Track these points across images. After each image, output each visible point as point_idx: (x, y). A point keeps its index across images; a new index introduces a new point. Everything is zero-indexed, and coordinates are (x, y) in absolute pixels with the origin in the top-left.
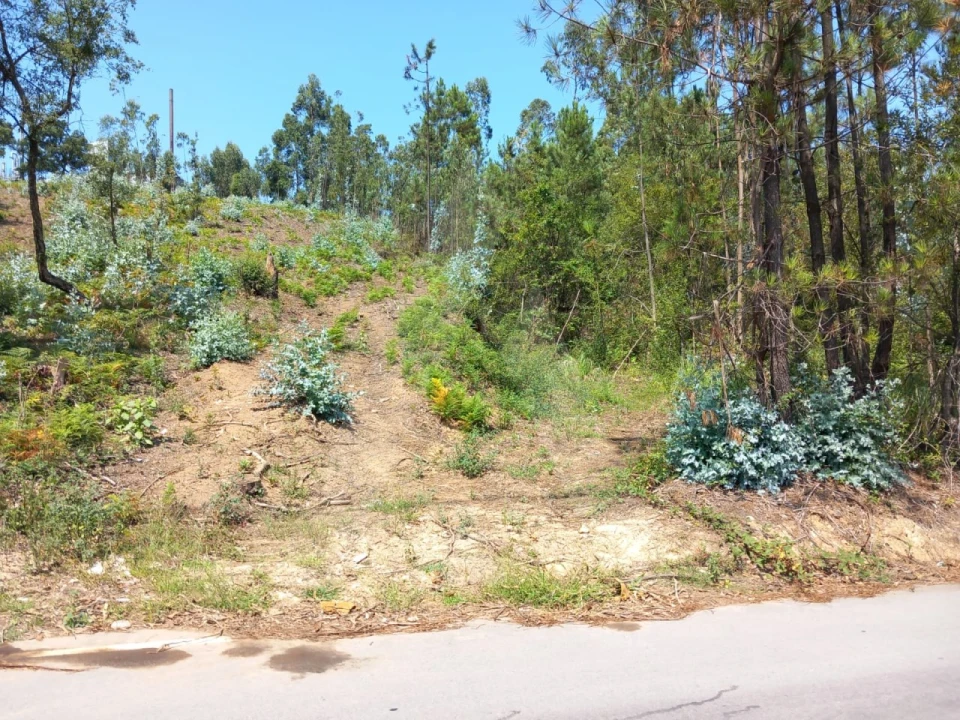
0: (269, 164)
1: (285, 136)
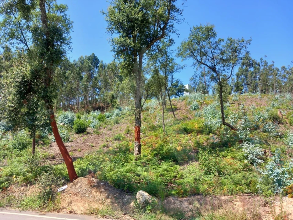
0: (236, 83)
1: (240, 73)
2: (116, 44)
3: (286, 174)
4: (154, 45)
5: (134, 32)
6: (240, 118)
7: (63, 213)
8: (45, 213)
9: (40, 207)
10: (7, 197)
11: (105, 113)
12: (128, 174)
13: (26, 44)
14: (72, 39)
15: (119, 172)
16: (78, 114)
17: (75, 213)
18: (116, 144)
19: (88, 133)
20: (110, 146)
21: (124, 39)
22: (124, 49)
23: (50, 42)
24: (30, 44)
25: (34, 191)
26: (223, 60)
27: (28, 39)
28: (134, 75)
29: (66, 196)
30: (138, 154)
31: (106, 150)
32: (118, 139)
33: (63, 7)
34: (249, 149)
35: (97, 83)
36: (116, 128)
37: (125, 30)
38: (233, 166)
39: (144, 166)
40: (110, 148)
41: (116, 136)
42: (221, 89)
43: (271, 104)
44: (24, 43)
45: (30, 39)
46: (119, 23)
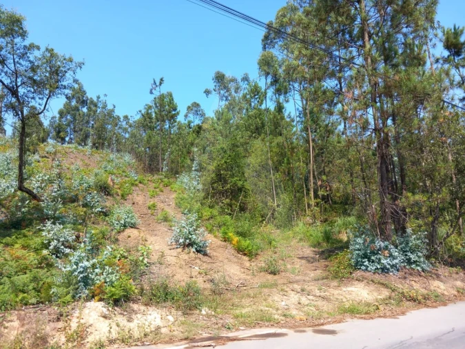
0: (56, 124)
1: (65, 111)
3: (97, 268)
6: (51, 181)
26: (35, 81)
34: (52, 232)
38: (20, 261)
42: (23, 128)
43: (103, 166)
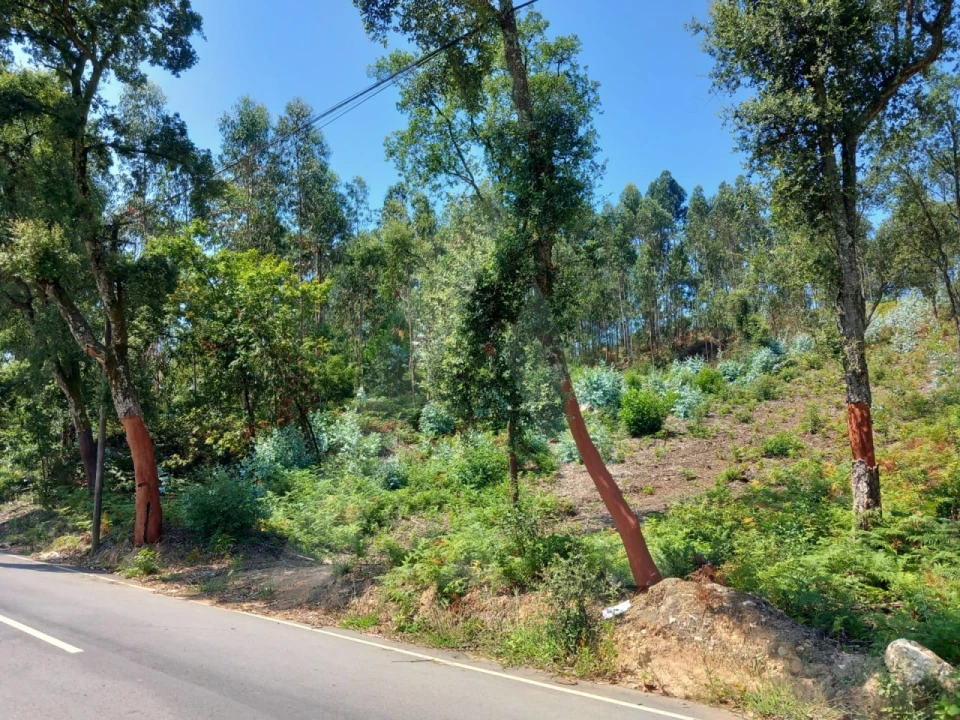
2: (749, 124)
4: (901, 95)
5: (813, 68)
7: (627, 685)
8: (573, 681)
9: (555, 660)
10: (464, 621)
11: (719, 366)
12: (836, 577)
13: (472, 183)
14: (599, 137)
15: (801, 566)
16: (633, 373)
17: (666, 694)
18: (773, 470)
19: (670, 435)
20: (753, 478)
21: (778, 101)
22: (780, 134)
23: (542, 161)
24: (483, 176)
25: (533, 610)
27: (476, 166)
28: (826, 217)
29: (631, 635)
30: (868, 507)
31: (738, 489)
32: (779, 452)
33: (564, 45)
35: (684, 264)
36: (763, 413)
37: (780, 66)
39: (901, 552)
40: (755, 483)
41: (770, 443)
44: (466, 179)
45: (480, 165)
46: (753, 50)
